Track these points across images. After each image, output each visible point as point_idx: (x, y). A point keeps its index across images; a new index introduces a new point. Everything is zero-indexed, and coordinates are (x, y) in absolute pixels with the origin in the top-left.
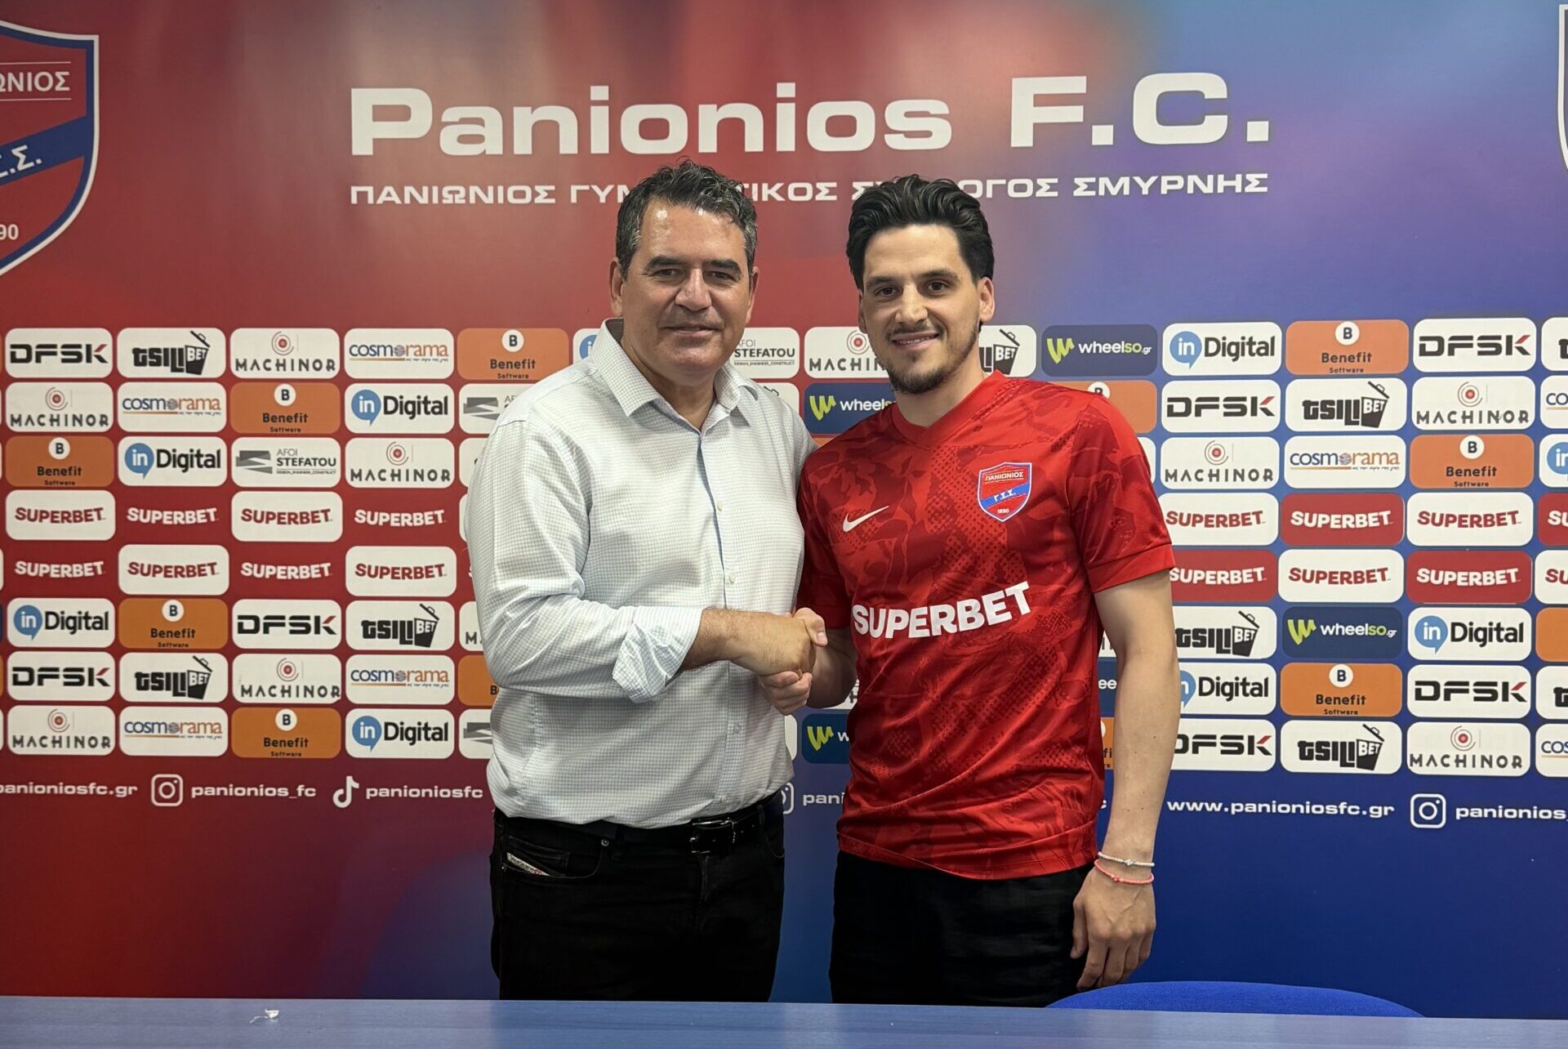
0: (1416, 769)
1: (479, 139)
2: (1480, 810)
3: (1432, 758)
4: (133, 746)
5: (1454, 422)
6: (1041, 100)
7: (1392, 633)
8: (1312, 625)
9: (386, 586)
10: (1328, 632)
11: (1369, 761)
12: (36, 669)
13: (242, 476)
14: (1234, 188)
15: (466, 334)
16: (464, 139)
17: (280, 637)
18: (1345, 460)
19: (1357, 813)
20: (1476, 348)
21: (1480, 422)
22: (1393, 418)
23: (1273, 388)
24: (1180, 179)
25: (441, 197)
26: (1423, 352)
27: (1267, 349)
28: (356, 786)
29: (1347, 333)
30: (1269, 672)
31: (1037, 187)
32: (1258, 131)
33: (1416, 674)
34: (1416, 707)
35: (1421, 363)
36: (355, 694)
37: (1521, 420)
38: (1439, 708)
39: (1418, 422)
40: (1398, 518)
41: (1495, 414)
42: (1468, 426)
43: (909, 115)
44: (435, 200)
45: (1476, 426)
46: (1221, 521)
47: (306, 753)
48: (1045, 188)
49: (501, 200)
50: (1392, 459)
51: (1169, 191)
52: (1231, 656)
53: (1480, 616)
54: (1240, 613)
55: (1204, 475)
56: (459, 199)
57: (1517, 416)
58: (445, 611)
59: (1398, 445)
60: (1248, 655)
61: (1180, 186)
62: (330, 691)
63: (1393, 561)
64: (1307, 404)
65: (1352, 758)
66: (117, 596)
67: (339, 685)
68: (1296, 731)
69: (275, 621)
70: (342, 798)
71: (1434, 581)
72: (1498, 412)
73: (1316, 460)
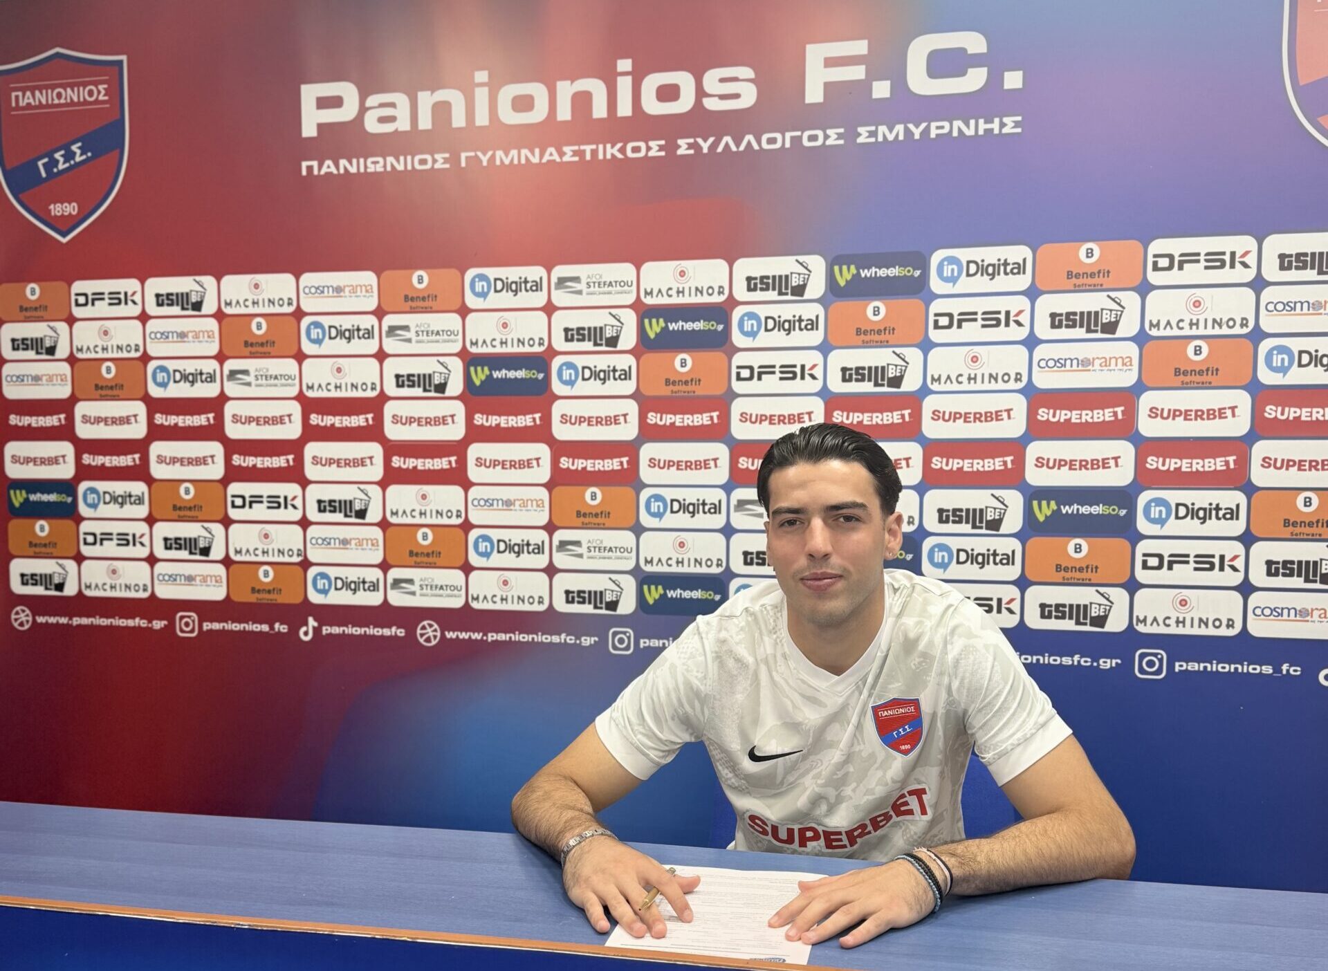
0: (1141, 628)
1: (392, 119)
2: (1196, 665)
3: (1155, 619)
4: (165, 592)
5: (1182, 328)
6: (830, 62)
7: (1123, 512)
8: (1053, 505)
9: (333, 473)
10: (1067, 512)
11: (1100, 621)
12: (98, 532)
13: (232, 389)
14: (992, 130)
15: (387, 274)
16: (382, 120)
17: (260, 512)
18: (1085, 363)
19: (1089, 664)
20: (1203, 264)
21: (1206, 328)
22: (1128, 327)
23: (1024, 302)
24: (946, 124)
25: (366, 167)
26: (1156, 268)
27: (1019, 269)
28: (316, 624)
29: (1089, 253)
30: (1016, 545)
31: (826, 137)
32: (1013, 80)
33: (1143, 547)
34: (1142, 576)
35: (1154, 278)
36: (313, 556)
37: (1242, 325)
38: (1163, 576)
39: (1150, 329)
40: (1131, 413)
41: (1219, 321)
42: (1194, 332)
43: (722, 80)
44: (362, 170)
45: (1201, 331)
46: (978, 417)
47: (281, 599)
48: (833, 137)
49: (409, 167)
50: (1127, 362)
51: (937, 135)
52: (984, 531)
53: (1201, 498)
54: (993, 495)
55: (964, 379)
56: (379, 168)
57: (1238, 322)
58: (375, 491)
59: (1132, 350)
60: (998, 530)
61: (946, 130)
62: (296, 552)
63: (1124, 450)
64: (1053, 316)
65: (1085, 618)
66: (150, 481)
67: (302, 548)
68: (1038, 595)
69: (256, 499)
70: (306, 633)
71: (1161, 468)
72: (1221, 319)
73: (1060, 363)
